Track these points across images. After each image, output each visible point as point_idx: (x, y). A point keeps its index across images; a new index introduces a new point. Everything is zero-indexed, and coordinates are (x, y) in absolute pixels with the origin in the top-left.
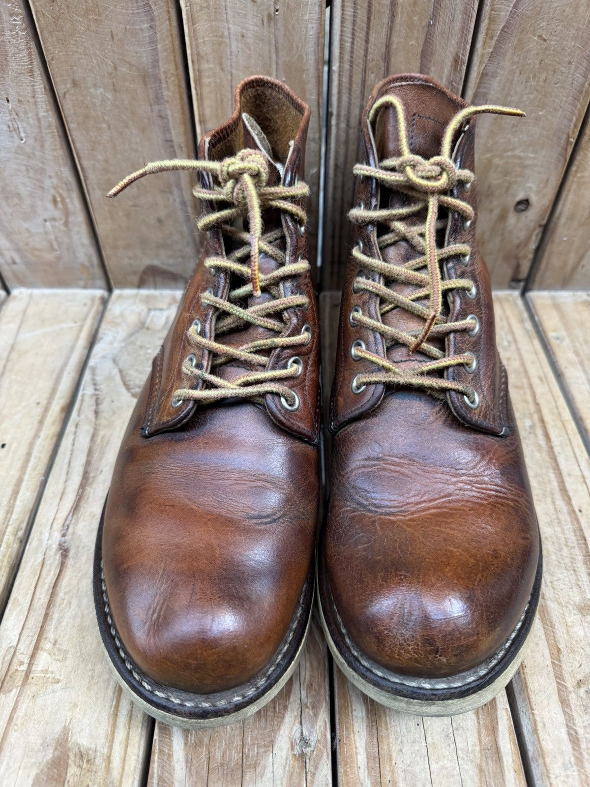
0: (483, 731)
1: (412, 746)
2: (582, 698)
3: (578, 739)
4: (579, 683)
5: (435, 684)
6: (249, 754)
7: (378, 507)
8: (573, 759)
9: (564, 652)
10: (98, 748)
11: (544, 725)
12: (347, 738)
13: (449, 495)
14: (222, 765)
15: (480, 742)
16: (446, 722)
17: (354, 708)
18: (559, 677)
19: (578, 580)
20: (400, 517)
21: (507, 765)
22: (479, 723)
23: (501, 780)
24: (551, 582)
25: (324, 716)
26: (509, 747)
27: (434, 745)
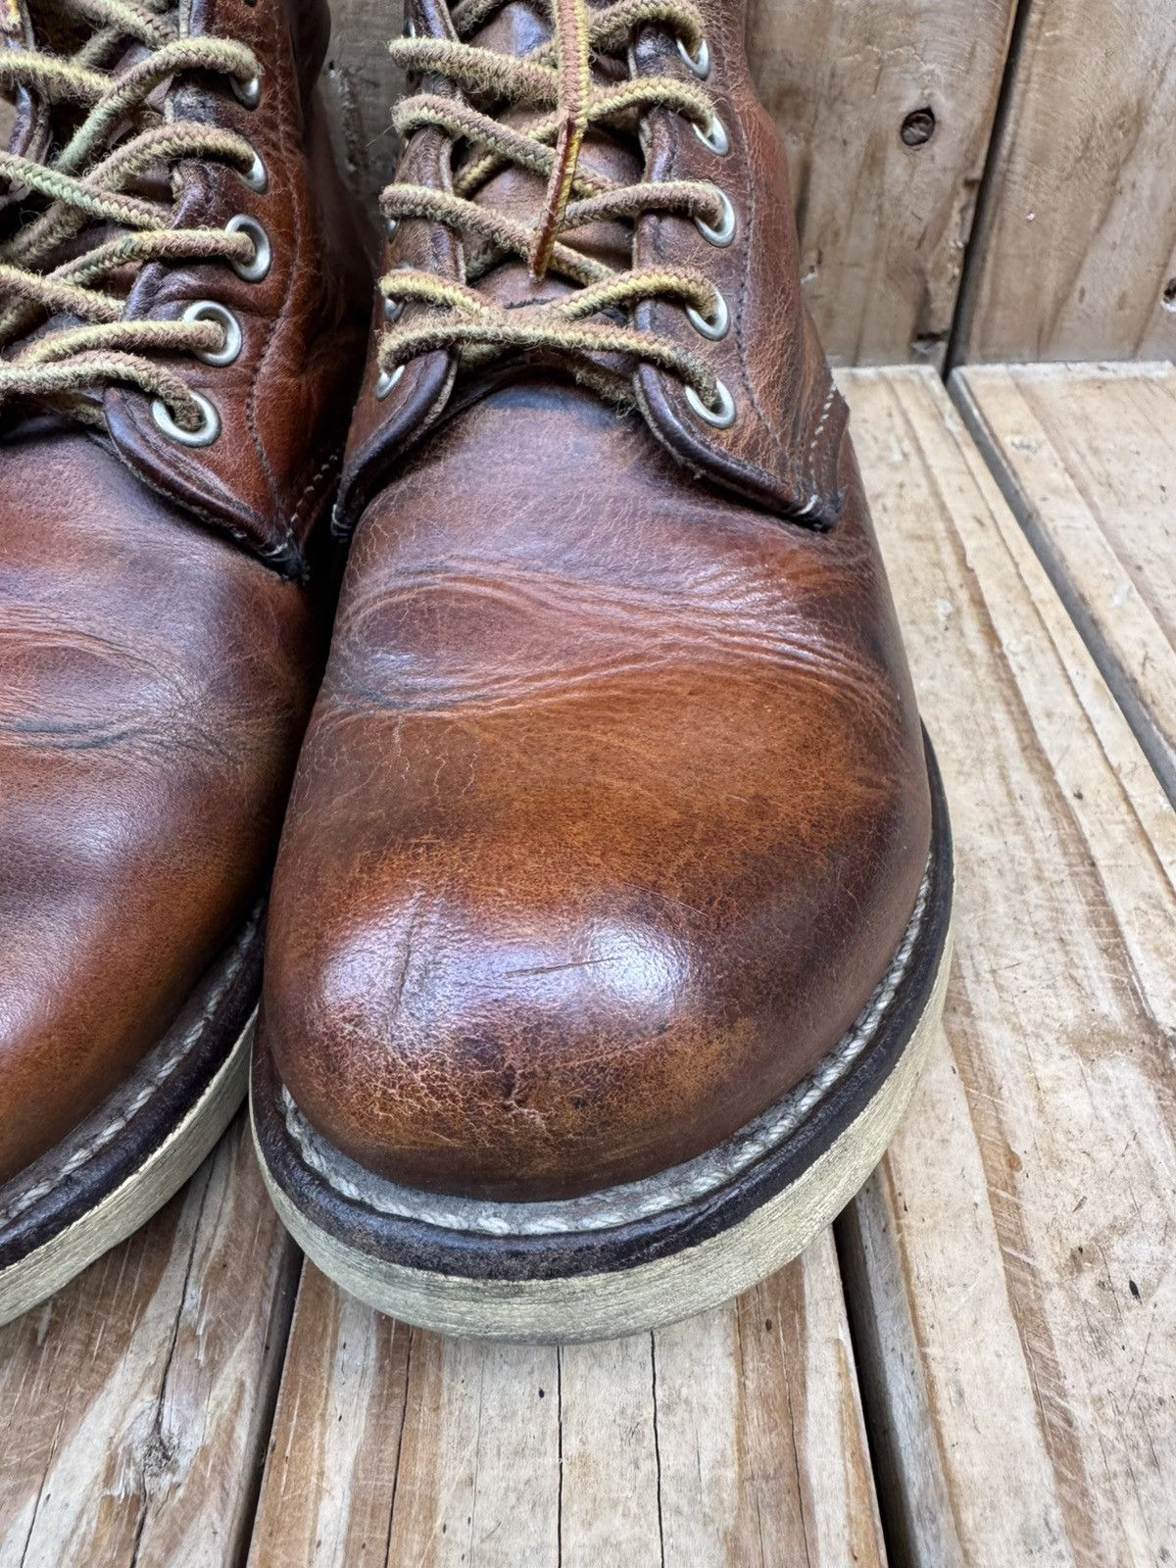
0: (755, 1413)
1: (510, 1467)
2: (1085, 1303)
3: (1074, 1446)
4: (1078, 1259)
5: (528, 1219)
7: (411, 692)
8: (1055, 1514)
9: (1028, 1163)
11: (961, 1394)
12: (298, 1437)
13: (637, 658)
15: (742, 1450)
16: (634, 1384)
17: (342, 1338)
18: (1012, 1240)
19: (1071, 964)
20: (470, 712)
21: (827, 1535)
22: (742, 1386)
24: (993, 972)
25: (243, 1365)
26: (839, 1468)
27: (583, 1457)
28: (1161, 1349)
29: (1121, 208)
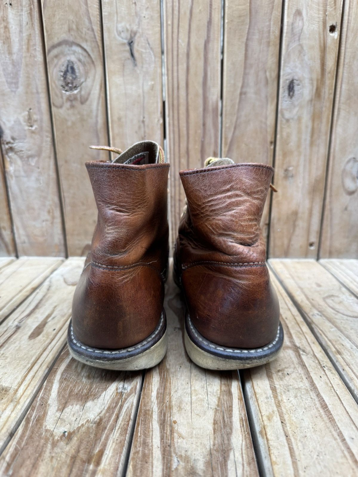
1: (183, 390)
3: (276, 389)
4: (279, 371)
6: (92, 391)
8: (272, 396)
10: (12, 387)
14: (77, 394)
15: (221, 389)
17: (154, 377)
18: (268, 368)
23: (230, 402)
27: (195, 390)
28: (291, 380)
29: (297, 229)
